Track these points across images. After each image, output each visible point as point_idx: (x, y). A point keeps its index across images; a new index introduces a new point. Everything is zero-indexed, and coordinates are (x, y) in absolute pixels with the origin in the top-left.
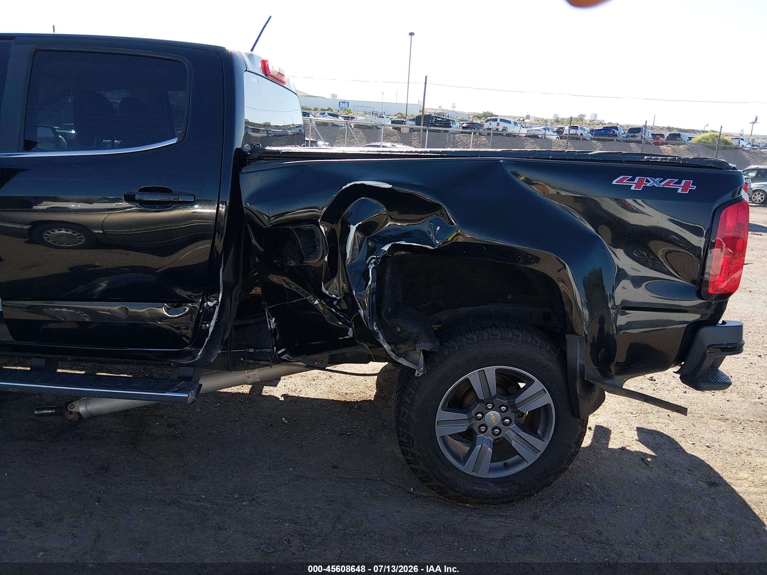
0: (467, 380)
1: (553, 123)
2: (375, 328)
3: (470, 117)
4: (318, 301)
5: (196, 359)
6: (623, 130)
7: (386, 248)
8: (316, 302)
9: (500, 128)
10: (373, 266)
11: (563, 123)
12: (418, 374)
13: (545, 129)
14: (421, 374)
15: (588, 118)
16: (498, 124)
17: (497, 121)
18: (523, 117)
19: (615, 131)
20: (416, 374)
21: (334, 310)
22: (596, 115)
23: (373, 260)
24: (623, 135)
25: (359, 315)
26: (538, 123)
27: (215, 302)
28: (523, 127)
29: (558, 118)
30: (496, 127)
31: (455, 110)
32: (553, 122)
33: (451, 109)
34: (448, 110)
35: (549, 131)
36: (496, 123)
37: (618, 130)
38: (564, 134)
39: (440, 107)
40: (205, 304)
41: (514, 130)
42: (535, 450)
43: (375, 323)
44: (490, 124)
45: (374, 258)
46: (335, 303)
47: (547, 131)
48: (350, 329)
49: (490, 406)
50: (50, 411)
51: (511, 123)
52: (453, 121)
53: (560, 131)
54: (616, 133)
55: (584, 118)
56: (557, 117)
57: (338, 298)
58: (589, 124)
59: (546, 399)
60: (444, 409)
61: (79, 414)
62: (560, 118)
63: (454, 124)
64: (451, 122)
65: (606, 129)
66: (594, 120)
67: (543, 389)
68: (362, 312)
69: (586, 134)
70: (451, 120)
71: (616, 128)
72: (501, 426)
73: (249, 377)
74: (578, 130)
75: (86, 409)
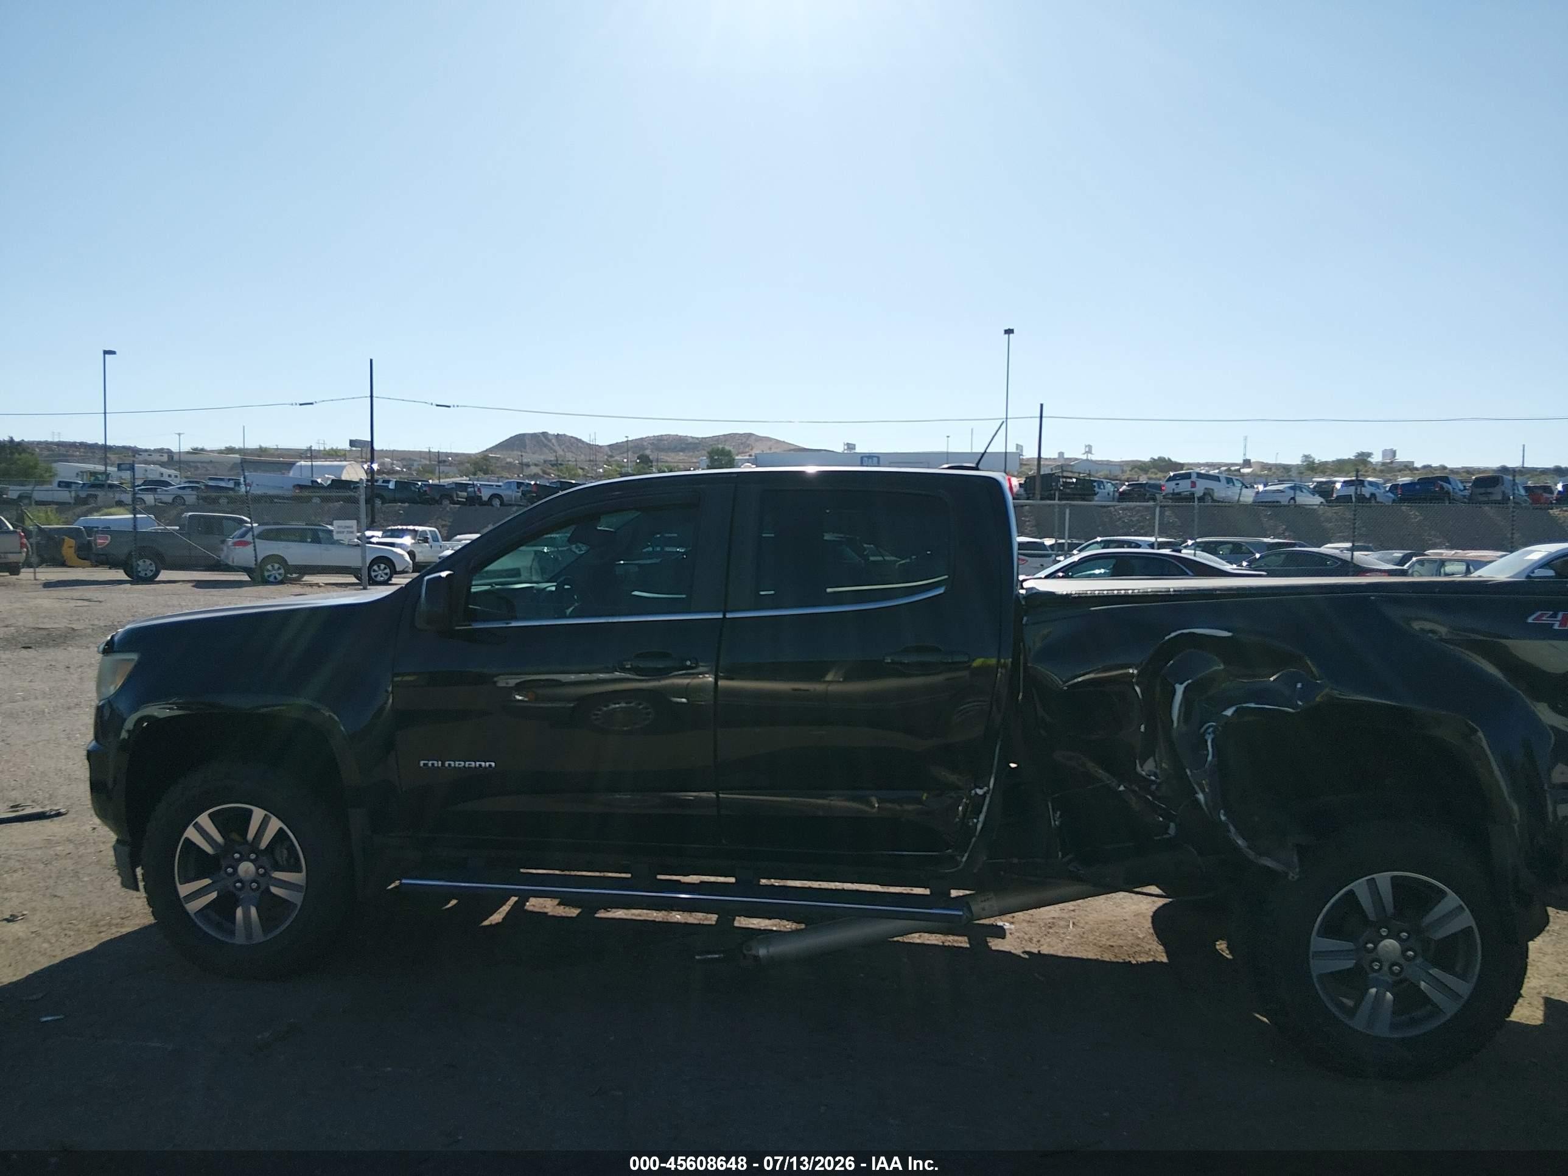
0: (1351, 893)
1: (1302, 473)
2: (1223, 818)
3: (1124, 469)
4: (1125, 787)
5: (960, 867)
6: (1462, 482)
7: (1229, 712)
8: (1122, 788)
9: (1199, 491)
10: (1212, 736)
11: (1326, 472)
12: (1293, 877)
13: (1293, 488)
14: (1296, 877)
15: (1377, 458)
16: (1194, 485)
17: (1190, 478)
18: (1236, 465)
19: (1445, 485)
20: (1290, 878)
21: (1150, 798)
22: (1394, 453)
23: (1211, 730)
24: (1462, 493)
25: (1197, 800)
26: (1270, 473)
27: (986, 789)
28: (1247, 487)
29: (1313, 462)
30: (1190, 489)
31: (1091, 457)
32: (1302, 469)
33: (1084, 457)
34: (1076, 459)
35: (1302, 492)
36: (1188, 481)
37: (1450, 483)
38: (1335, 495)
39: (1061, 454)
40: (973, 792)
41: (1230, 493)
42: (1456, 996)
43: (1222, 811)
44: (1177, 484)
45: (1212, 726)
46: (1154, 787)
47: (1298, 492)
48: (1172, 825)
49: (1384, 932)
50: (717, 956)
51: (1219, 481)
52: (1100, 483)
53: (1324, 491)
54: (1446, 489)
55: (1369, 459)
56: (1311, 460)
57: (1158, 781)
58: (1382, 471)
59: (1466, 920)
60: (1319, 934)
61: (756, 958)
62: (1316, 461)
63: (1102, 487)
64: (1095, 484)
65: (1424, 482)
66: (1392, 462)
67: (1461, 905)
68: (1201, 796)
69: (1384, 496)
70: (1095, 481)
71: (1446, 479)
72: (1402, 961)
73: (984, 909)
74: (1364, 486)
75: (768, 952)
